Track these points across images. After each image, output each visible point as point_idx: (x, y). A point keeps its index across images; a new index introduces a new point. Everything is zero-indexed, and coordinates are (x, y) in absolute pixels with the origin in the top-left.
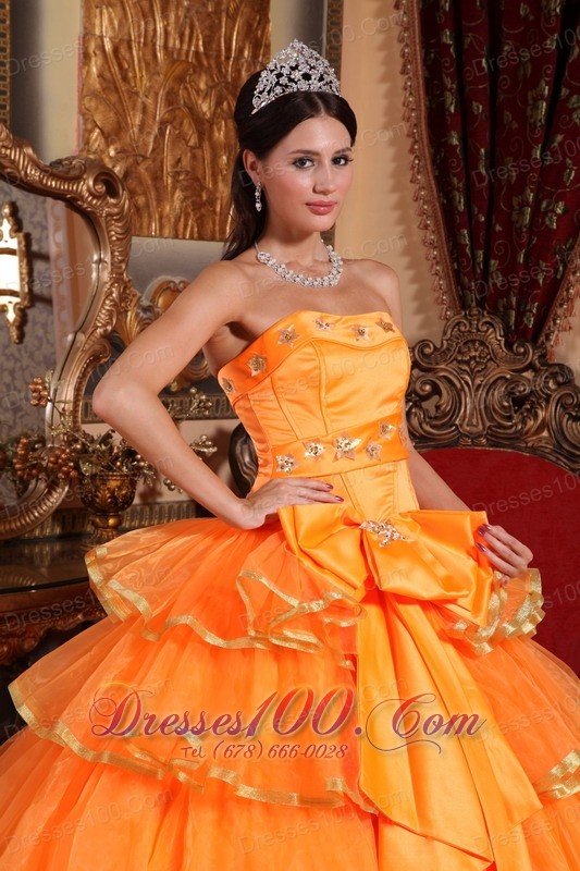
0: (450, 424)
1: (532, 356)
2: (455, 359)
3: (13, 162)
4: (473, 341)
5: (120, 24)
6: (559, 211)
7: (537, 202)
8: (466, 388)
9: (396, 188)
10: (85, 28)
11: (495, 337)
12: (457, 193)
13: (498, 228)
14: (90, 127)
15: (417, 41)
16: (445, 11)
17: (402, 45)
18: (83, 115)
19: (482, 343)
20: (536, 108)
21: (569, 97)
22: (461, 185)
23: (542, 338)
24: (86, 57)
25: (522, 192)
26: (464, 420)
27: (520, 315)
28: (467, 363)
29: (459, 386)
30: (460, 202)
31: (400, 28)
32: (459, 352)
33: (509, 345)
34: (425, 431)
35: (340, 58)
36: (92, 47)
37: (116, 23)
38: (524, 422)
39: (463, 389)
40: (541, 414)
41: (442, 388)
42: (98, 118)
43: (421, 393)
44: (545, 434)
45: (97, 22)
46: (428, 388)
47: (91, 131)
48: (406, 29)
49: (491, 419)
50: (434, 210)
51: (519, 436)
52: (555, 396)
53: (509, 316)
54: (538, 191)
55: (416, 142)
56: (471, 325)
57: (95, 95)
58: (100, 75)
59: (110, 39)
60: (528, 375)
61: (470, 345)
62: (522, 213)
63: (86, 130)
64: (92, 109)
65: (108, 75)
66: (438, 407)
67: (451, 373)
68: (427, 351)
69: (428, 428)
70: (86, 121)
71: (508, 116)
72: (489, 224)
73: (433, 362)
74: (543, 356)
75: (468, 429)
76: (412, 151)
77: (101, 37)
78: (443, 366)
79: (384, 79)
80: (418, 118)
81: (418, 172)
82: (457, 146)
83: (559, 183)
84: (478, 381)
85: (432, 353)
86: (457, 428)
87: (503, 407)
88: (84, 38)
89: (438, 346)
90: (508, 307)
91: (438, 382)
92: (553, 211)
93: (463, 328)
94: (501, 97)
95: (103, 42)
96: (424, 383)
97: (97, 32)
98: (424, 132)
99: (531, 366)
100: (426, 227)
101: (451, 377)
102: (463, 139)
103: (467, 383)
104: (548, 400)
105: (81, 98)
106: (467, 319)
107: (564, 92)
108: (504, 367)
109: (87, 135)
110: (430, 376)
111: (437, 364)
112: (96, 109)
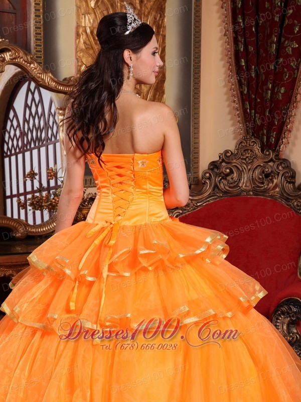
0: (237, 186)
1: (272, 156)
2: (240, 158)
3: (43, 79)
4: (248, 150)
5: (94, 21)
6: (282, 92)
7: (273, 88)
8: (244, 170)
9: (225, 86)
10: (77, 24)
11: (257, 149)
12: (244, 86)
13: (259, 100)
14: (80, 64)
15: (230, 21)
16: (238, 8)
17: (225, 24)
18: (77, 59)
19: (251, 151)
20: (271, 47)
21: (284, 42)
22: (245, 82)
23: (278, 148)
24: (78, 35)
25: (267, 84)
26: (243, 184)
27: (268, 138)
28: (245, 159)
29: (241, 169)
30: (245, 90)
31: (224, 16)
32: (242, 154)
33: (262, 151)
34: (226, 189)
35: (201, 31)
36: (81, 30)
37: (92, 21)
38: (268, 185)
39: (243, 171)
40: (275, 181)
41: (234, 170)
42: (84, 60)
43: (225, 173)
44: (277, 190)
45: (83, 21)
46: (228, 170)
47: (81, 66)
48: (226, 17)
49: (254, 184)
50: (237, 94)
51: (266, 191)
52: (281, 173)
53: (263, 138)
54: (274, 83)
55: (230, 65)
56: (247, 143)
57: (82, 50)
58: (85, 43)
59: (89, 27)
60: (271, 164)
61: (246, 151)
62: (267, 93)
63: (78, 65)
64: (81, 57)
65: (88, 42)
66: (232, 179)
67: (238, 164)
68: (228, 154)
69: (227, 188)
70: (78, 62)
71: (262, 51)
72: (256, 99)
73: (231, 159)
74: (277, 155)
75: (245, 188)
76: (229, 69)
77: (85, 27)
78: (234, 161)
79: (220, 39)
80: (231, 54)
81: (231, 78)
82: (244, 66)
83: (282, 79)
84: (249, 167)
85: (230, 156)
86: (240, 188)
87: (260, 178)
88: (77, 27)
89: (233, 152)
90: (263, 134)
91: (232, 168)
92: (280, 92)
93: (243, 144)
94: (260, 43)
95: (86, 29)
96: (227, 168)
97: (83, 25)
98: (233, 61)
99: (271, 160)
100: (234, 101)
101: (238, 166)
102: (246, 62)
103: (245, 168)
104: (278, 175)
105: (76, 52)
106: (245, 140)
107: (283, 39)
108: (260, 161)
109: (79, 67)
110: (229, 166)
111: (232, 160)
112: (83, 56)
